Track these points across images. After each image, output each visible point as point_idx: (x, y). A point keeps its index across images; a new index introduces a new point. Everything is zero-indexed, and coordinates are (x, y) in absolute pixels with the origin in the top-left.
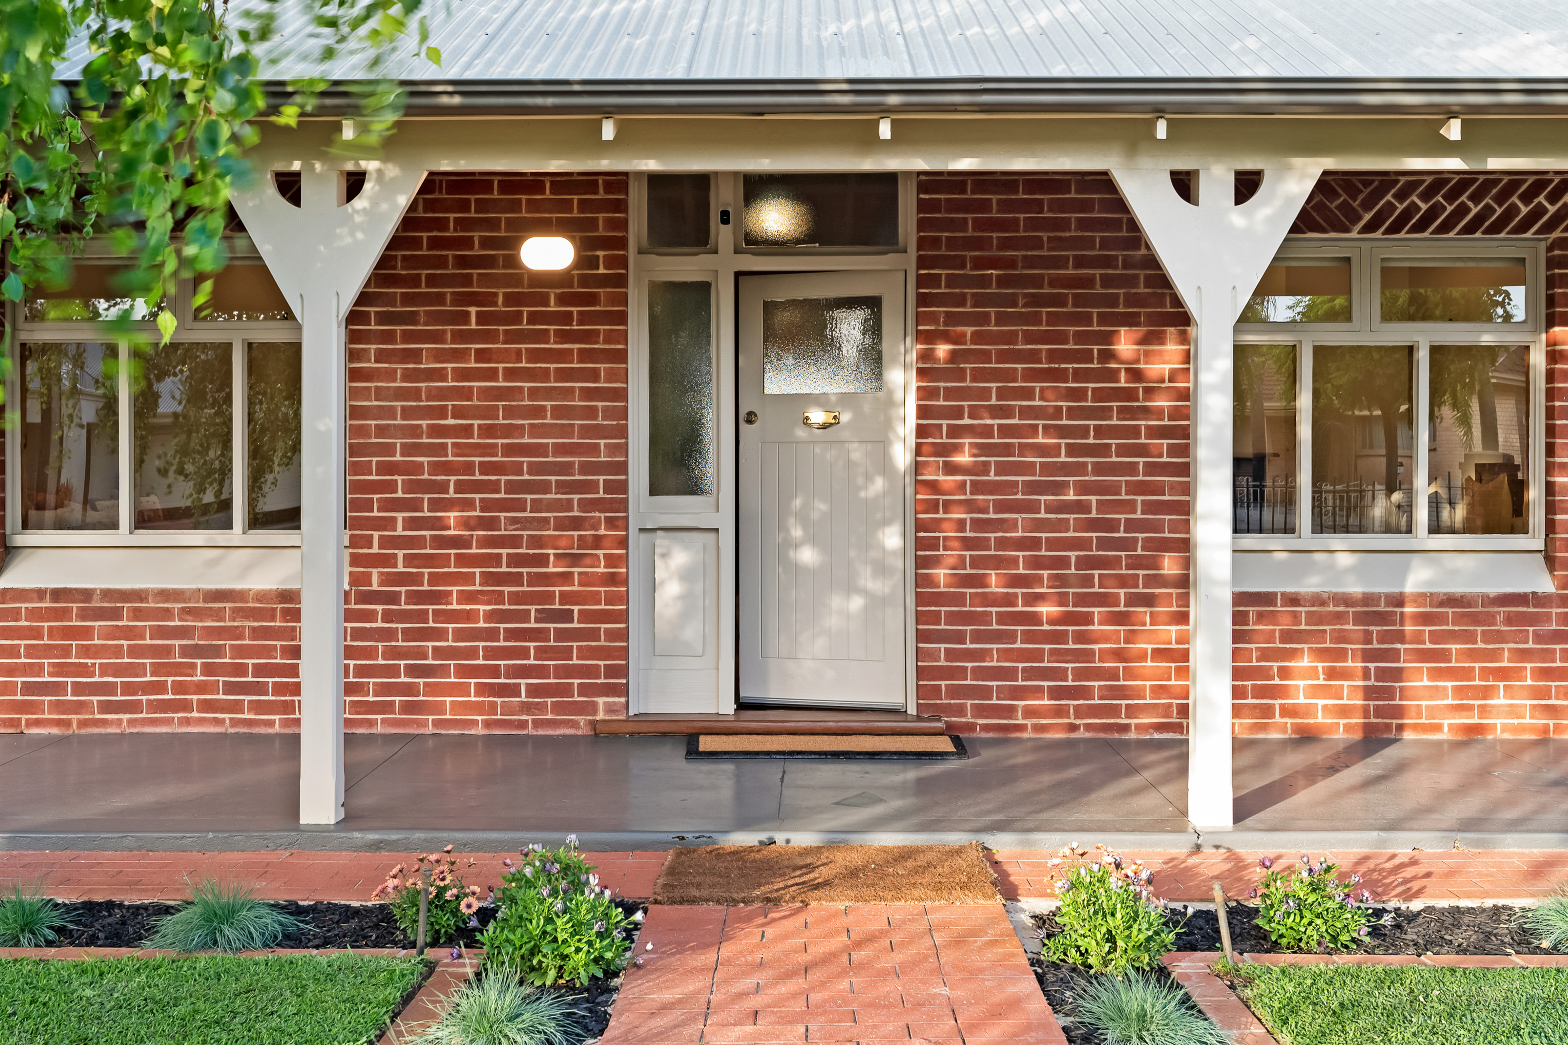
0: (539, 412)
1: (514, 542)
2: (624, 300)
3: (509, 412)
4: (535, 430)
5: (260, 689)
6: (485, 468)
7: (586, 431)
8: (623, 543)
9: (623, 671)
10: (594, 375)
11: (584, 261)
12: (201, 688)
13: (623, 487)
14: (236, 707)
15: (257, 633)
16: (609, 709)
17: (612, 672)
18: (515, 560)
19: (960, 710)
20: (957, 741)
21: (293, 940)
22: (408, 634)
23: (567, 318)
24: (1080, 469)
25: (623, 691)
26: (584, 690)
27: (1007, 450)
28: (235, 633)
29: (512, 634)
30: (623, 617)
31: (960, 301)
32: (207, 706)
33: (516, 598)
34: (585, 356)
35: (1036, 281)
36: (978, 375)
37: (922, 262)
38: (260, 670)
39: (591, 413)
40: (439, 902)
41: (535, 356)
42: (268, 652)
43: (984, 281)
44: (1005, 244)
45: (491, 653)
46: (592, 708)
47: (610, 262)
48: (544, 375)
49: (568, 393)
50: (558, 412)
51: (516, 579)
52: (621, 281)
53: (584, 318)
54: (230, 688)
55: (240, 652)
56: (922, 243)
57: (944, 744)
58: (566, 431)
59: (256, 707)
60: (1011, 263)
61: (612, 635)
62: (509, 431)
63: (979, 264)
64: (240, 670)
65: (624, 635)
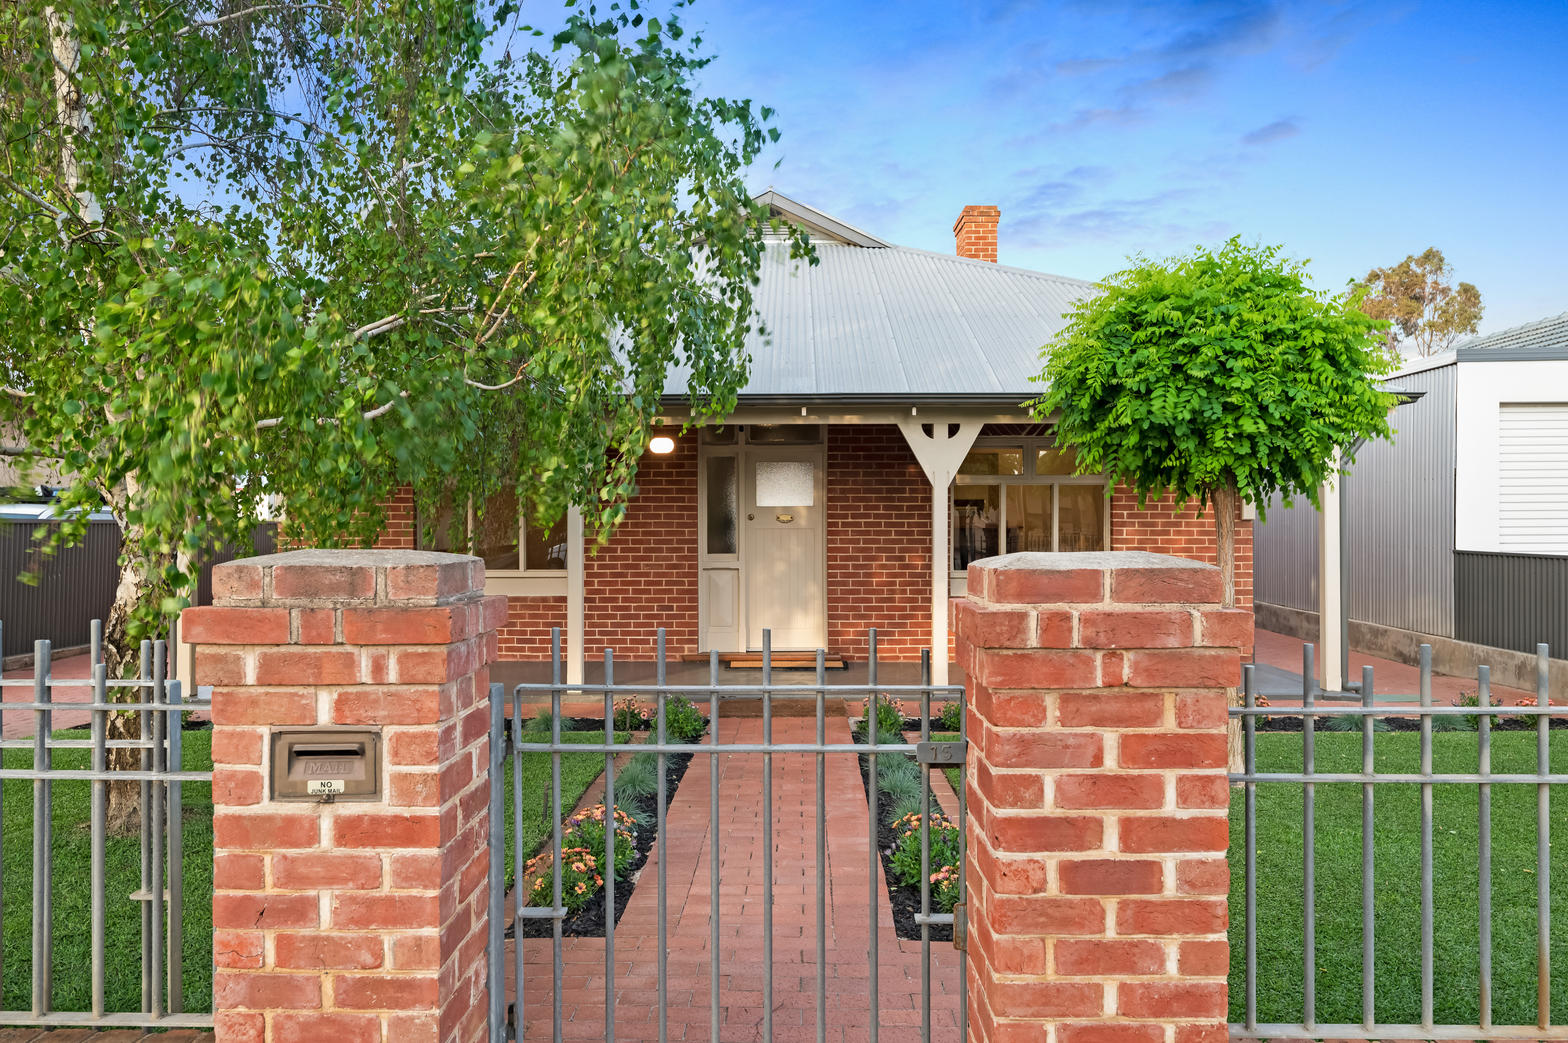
0: (658, 516)
1: (647, 575)
2: (696, 466)
3: (645, 517)
4: (657, 525)
5: (533, 641)
6: (634, 542)
7: (679, 525)
8: (696, 575)
9: (696, 633)
10: (682, 500)
11: (679, 448)
12: (506, 641)
13: (696, 550)
14: (522, 649)
15: (532, 616)
16: (690, 650)
17: (691, 633)
18: (647, 583)
19: (847, 650)
20: (845, 663)
21: (575, 729)
22: (600, 617)
23: (670, 474)
24: (900, 541)
25: (696, 642)
26: (679, 642)
27: (868, 533)
28: (522, 616)
29: (646, 617)
30: (696, 608)
31: (847, 466)
32: (509, 649)
33: (648, 600)
34: (679, 491)
35: (881, 457)
36: (855, 499)
37: (830, 449)
38: (533, 633)
39: (681, 517)
40: (633, 715)
41: (656, 491)
42: (537, 625)
43: (858, 457)
44: (867, 441)
45: (637, 625)
46: (683, 650)
47: (689, 450)
48: (660, 500)
49: (671, 508)
50: (667, 516)
51: (648, 592)
52: (694, 457)
53: (679, 474)
54: (520, 641)
55: (524, 625)
56: (830, 440)
57: (840, 664)
58: (670, 525)
59: (532, 649)
60: (869, 449)
61: (691, 617)
62: (645, 525)
63: (855, 449)
64: (524, 633)
65: (696, 617)
